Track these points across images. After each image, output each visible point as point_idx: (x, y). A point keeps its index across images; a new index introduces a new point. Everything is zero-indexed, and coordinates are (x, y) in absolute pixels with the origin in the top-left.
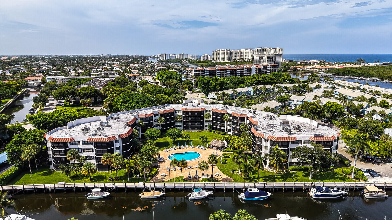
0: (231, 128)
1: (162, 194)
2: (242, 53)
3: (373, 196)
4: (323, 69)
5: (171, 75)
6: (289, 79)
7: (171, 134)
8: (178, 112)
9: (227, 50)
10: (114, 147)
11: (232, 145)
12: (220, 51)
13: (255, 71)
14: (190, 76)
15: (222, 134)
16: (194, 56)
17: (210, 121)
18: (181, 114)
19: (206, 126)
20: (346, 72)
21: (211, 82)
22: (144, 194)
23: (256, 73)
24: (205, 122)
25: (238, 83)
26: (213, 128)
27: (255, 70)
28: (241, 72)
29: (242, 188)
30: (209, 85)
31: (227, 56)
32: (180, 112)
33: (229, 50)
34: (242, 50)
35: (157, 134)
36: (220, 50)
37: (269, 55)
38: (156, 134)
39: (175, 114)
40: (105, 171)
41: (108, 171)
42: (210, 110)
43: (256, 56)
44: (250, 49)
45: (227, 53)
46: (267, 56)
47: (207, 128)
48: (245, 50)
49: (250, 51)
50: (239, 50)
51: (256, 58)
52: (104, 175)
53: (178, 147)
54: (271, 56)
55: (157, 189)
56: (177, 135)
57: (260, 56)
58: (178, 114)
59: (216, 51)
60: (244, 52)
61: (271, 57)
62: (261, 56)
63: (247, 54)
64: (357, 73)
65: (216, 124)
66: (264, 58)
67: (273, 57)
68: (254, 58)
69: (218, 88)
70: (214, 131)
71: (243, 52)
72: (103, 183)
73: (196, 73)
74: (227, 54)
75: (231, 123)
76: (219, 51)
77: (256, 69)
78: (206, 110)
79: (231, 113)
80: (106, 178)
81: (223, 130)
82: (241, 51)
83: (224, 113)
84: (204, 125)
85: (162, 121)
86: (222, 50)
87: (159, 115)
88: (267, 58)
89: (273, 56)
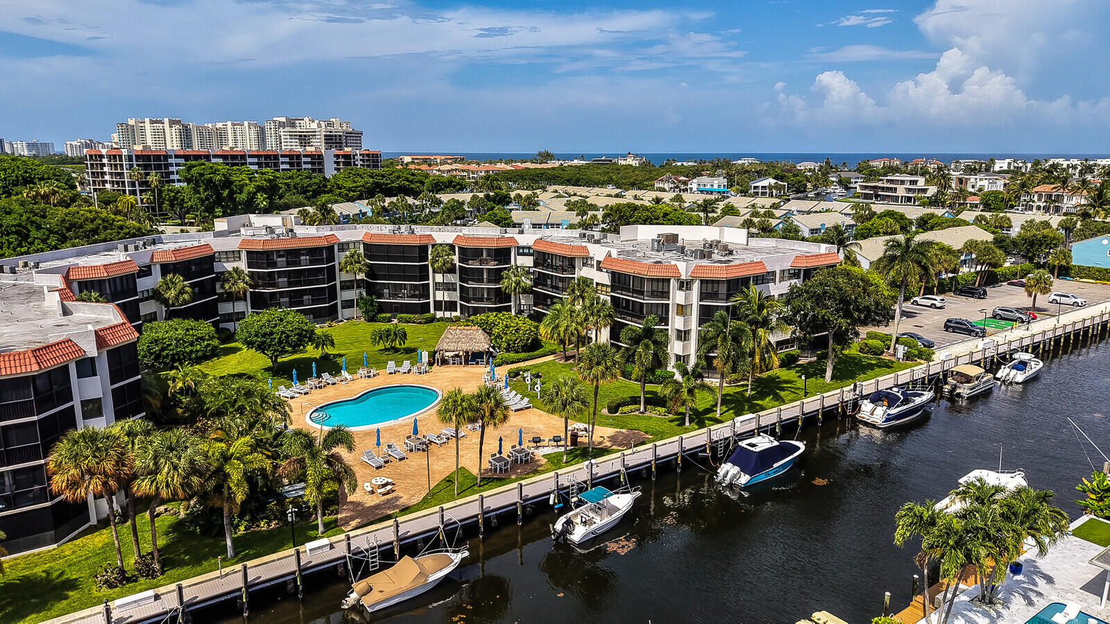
0: (455, 296)
1: (457, 558)
2: (221, 135)
3: (977, 388)
4: (481, 172)
5: (26, 172)
6: (452, 181)
7: (272, 333)
8: (227, 258)
9: (172, 123)
10: (76, 403)
11: (516, 340)
12: (147, 125)
13: (335, 162)
14: (107, 177)
15: (425, 323)
16: (31, 146)
17: (360, 284)
18: (242, 265)
19: (348, 304)
20: (538, 177)
21: (240, 181)
22: (372, 589)
23: (338, 170)
24: (342, 288)
25: (313, 191)
26: (382, 308)
27: (335, 159)
28: (291, 164)
29: (701, 451)
30: (232, 193)
31: (175, 142)
32: (235, 255)
33: (178, 122)
34: (219, 125)
35: (208, 340)
36: (147, 120)
37: (330, 132)
38: (202, 339)
39: (217, 267)
40: (36, 551)
41: (55, 546)
42: (354, 243)
43: (288, 137)
44: (246, 123)
45: (173, 131)
46: (325, 136)
47: (354, 312)
48: (229, 123)
49: (247, 128)
50: (210, 125)
51: (289, 140)
52: (39, 571)
53: (311, 382)
54: (336, 135)
55: (411, 547)
56: (298, 334)
57: (300, 136)
58: (229, 266)
59: (131, 122)
60: (229, 132)
61: (336, 140)
62: (305, 136)
63: (239, 138)
64: (562, 178)
65: (386, 291)
66: (314, 141)
67: (340, 140)
68: (283, 140)
69: (265, 203)
70: (389, 315)
71: (225, 130)
72: (101, 608)
73: (134, 163)
74: (174, 134)
75: (453, 278)
76: (142, 125)
77: (337, 156)
78: (342, 244)
79: (450, 242)
80: (72, 585)
81: (425, 308)
82: (217, 129)
83: (424, 242)
84: (339, 302)
85: (182, 292)
86: (152, 122)
87: (157, 270)
88: (326, 143)
89: (340, 136)
